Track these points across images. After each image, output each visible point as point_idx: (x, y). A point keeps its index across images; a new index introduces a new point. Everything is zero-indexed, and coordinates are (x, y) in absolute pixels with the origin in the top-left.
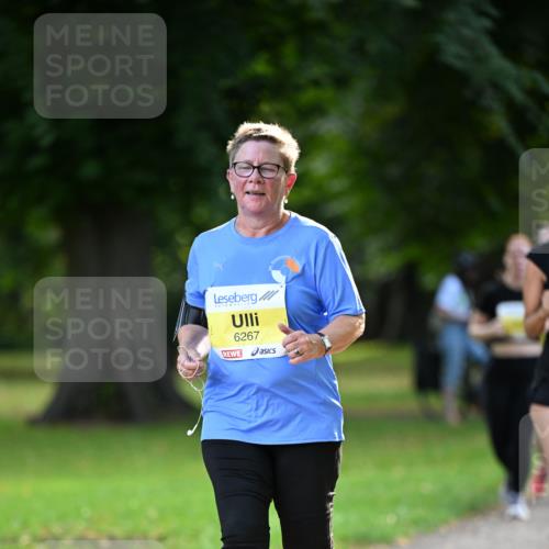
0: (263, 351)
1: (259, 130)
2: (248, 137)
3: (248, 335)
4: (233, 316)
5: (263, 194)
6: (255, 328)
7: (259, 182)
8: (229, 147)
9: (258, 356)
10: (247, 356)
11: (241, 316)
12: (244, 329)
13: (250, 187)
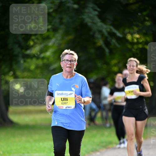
0: (69, 107)
1: (69, 52)
2: (67, 54)
3: (65, 103)
4: (62, 98)
5: (71, 67)
6: (67, 101)
7: (70, 64)
8: (61, 56)
9: (67, 108)
10: (64, 108)
11: (63, 98)
12: (64, 101)
13: (68, 66)
